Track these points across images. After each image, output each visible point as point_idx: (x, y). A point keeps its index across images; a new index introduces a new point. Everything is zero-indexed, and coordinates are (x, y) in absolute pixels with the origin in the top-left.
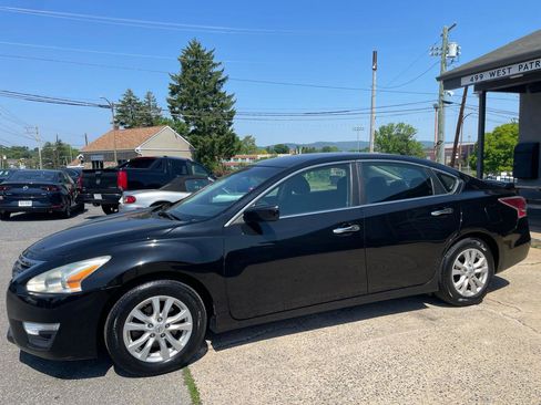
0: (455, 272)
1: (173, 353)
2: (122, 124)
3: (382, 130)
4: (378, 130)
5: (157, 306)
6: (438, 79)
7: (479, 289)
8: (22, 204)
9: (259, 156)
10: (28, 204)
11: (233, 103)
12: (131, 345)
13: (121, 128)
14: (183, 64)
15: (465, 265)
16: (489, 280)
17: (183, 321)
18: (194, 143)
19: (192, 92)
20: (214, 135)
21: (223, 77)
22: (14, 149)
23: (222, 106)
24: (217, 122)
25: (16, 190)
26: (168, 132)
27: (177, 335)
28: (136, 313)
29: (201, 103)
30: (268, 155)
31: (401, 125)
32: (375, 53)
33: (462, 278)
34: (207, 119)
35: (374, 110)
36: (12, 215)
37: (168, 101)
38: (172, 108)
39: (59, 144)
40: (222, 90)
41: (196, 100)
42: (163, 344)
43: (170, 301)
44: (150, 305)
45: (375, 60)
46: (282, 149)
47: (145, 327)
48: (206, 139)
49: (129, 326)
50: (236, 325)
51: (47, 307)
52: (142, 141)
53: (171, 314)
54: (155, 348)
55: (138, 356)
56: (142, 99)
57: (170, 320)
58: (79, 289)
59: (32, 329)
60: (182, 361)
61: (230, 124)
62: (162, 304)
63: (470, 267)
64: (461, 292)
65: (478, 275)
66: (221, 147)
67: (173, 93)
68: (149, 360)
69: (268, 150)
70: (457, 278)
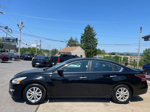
0: (117, 93)
1: (37, 101)
2: (69, 45)
4: (145, 50)
5: (34, 89)
6: (143, 38)
7: (125, 100)
8: (37, 64)
9: (106, 56)
11: (97, 41)
12: (28, 97)
13: (69, 46)
14: (85, 31)
15: (121, 92)
17: (40, 94)
18: (86, 51)
19: (87, 38)
20: (91, 49)
21: (95, 34)
22: (46, 50)
23: (94, 42)
24: (92, 46)
25: (36, 60)
26: (79, 48)
27: (38, 97)
28: (30, 90)
29: (89, 40)
30: (108, 55)
32: (141, 28)
33: (120, 96)
34: (90, 45)
35: (140, 44)
37: (80, 40)
38: (81, 42)
39: (56, 49)
40: (95, 37)
41: (87, 40)
42: (35, 98)
43: (37, 89)
44: (33, 89)
45: (141, 29)
46: (113, 54)
47: (31, 94)
48: (89, 50)
49: (28, 93)
50: (52, 97)
51: (14, 86)
52: (73, 50)
53: (38, 92)
54: (33, 99)
55: (29, 100)
56: (74, 39)
57: (37, 93)
58: (19, 83)
59: (11, 90)
60: (39, 103)
61: (96, 46)
62: (36, 89)
63: (123, 93)
64: (119, 100)
65: (126, 96)
66: (93, 53)
67: (82, 38)
68: (31, 101)
69: (109, 54)
70: (118, 95)
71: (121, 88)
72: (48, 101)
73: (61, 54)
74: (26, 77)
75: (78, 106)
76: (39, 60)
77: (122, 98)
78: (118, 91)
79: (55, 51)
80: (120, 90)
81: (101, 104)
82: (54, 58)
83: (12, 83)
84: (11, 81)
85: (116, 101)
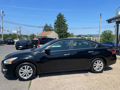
0: (94, 65)
1: (29, 77)
2: (45, 30)
3: (104, 32)
4: (103, 32)
5: (26, 68)
6: (106, 21)
7: (101, 70)
8: (20, 47)
9: (74, 37)
10: (21, 47)
11: (68, 26)
12: (20, 75)
13: (45, 31)
14: (57, 18)
15: (97, 64)
16: (104, 68)
17: (31, 71)
18: (59, 35)
19: (59, 23)
20: (63, 33)
21: (66, 20)
22: (25, 35)
23: (65, 27)
24: (64, 30)
25: (19, 44)
26: (54, 32)
27: (30, 74)
28: (21, 68)
29: (61, 26)
30: (76, 37)
31: (109, 31)
32: (101, 14)
33: (96, 67)
34: (62, 29)
35: (100, 27)
36: (19, 49)
37: (54, 26)
38: (55, 27)
39: (33, 34)
40: (65, 23)
41: (60, 26)
42: (27, 75)
43: (28, 67)
44: (24, 67)
45: (101, 16)
46: (80, 36)
47: (23, 71)
48: (62, 34)
49: (20, 71)
50: (42, 73)
51: (6, 66)
52: (48, 34)
53: (29, 69)
54: (25, 76)
55: (22, 77)
56: (49, 25)
57: (28, 71)
58: (11, 63)
59: (4, 70)
60: (30, 79)
61: (67, 30)
62: (27, 67)
63: (99, 65)
64: (96, 70)
65: (101, 67)
66: (65, 36)
67: (55, 24)
68: (24, 78)
69: (77, 36)
70: (95, 67)
71: (97, 61)
72: (38, 77)
73: (39, 38)
74: (17, 58)
75: (64, 78)
76: (22, 43)
77: (98, 69)
78: (95, 63)
79: (33, 36)
80: (96, 63)
81: (82, 75)
82: (35, 41)
83: (4, 63)
84: (3, 62)
85: (94, 72)
